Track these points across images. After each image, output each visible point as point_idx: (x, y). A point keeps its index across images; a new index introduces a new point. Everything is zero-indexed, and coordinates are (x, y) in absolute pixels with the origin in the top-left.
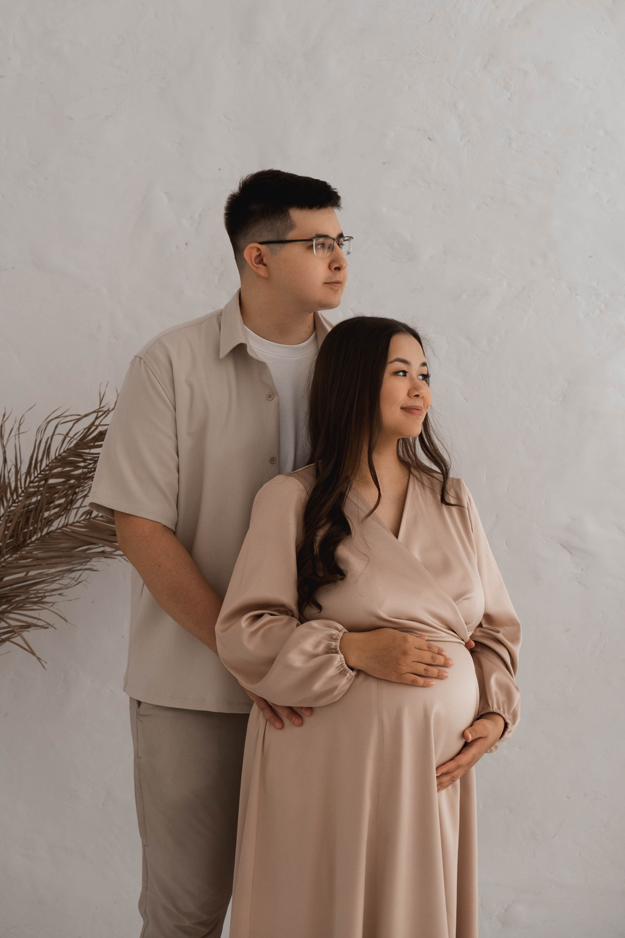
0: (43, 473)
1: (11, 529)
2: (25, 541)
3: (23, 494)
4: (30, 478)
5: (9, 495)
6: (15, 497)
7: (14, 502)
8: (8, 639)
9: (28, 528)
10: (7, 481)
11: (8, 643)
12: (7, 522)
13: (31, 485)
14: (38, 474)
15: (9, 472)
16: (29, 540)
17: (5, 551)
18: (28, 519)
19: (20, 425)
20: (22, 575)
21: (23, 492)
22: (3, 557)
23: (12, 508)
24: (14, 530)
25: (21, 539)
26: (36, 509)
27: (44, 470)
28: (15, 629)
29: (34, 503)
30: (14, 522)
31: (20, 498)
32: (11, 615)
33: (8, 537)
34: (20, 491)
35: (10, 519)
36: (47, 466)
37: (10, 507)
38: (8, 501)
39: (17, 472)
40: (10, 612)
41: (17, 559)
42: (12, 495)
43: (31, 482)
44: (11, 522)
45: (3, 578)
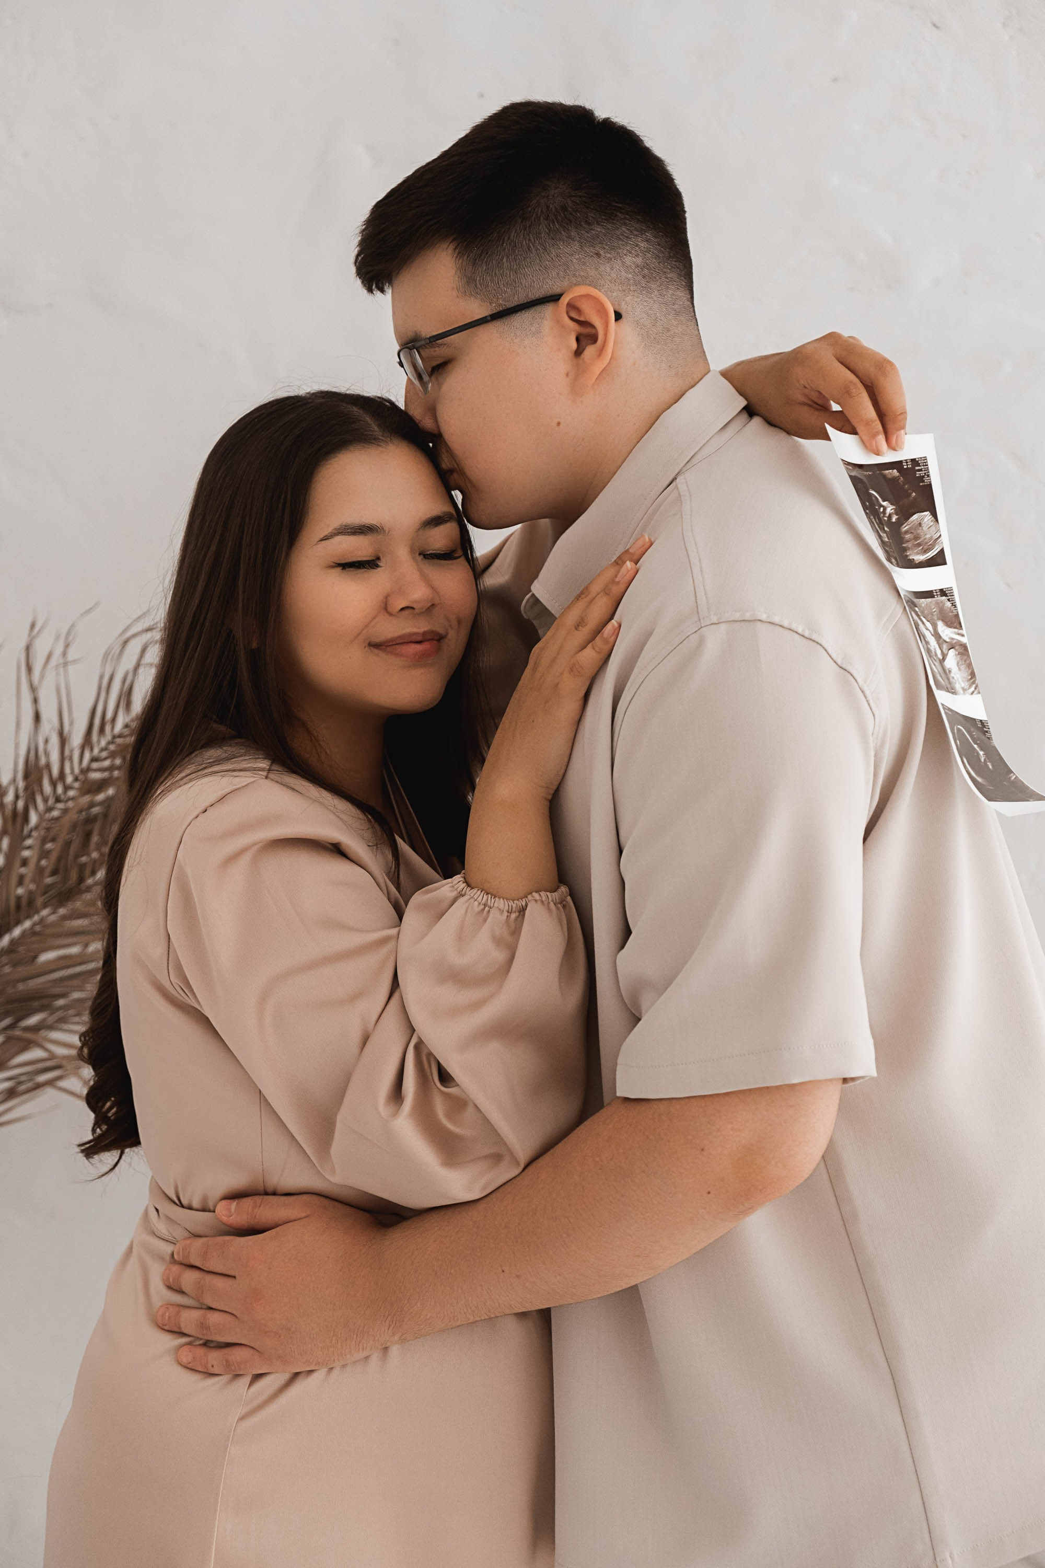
0: (119, 741)
1: (54, 856)
2: (81, 880)
3: (77, 785)
4: (92, 750)
5: (47, 788)
6: (60, 790)
7: (58, 800)
8: (50, 1083)
9: (88, 854)
10: (43, 761)
11: (50, 1092)
12: (44, 841)
13: (95, 765)
14: (109, 743)
15: (46, 741)
16: (89, 877)
17: (40, 901)
18: (88, 836)
19: (67, 646)
20: (74, 950)
21: (76, 779)
22: (37, 912)
23: (55, 813)
24: (59, 859)
25: (74, 875)
26: (105, 815)
27: (120, 736)
28: (64, 1063)
29: (101, 803)
30: (60, 841)
31: (71, 793)
32: (55, 1035)
33: (47, 872)
34: (69, 779)
35: (52, 835)
36: (126, 726)
37: (50, 810)
38: (46, 800)
39: (63, 741)
40: (51, 1028)
41: (64, 918)
42: (54, 784)
43: (94, 759)
44: (53, 840)
45: (35, 957)
